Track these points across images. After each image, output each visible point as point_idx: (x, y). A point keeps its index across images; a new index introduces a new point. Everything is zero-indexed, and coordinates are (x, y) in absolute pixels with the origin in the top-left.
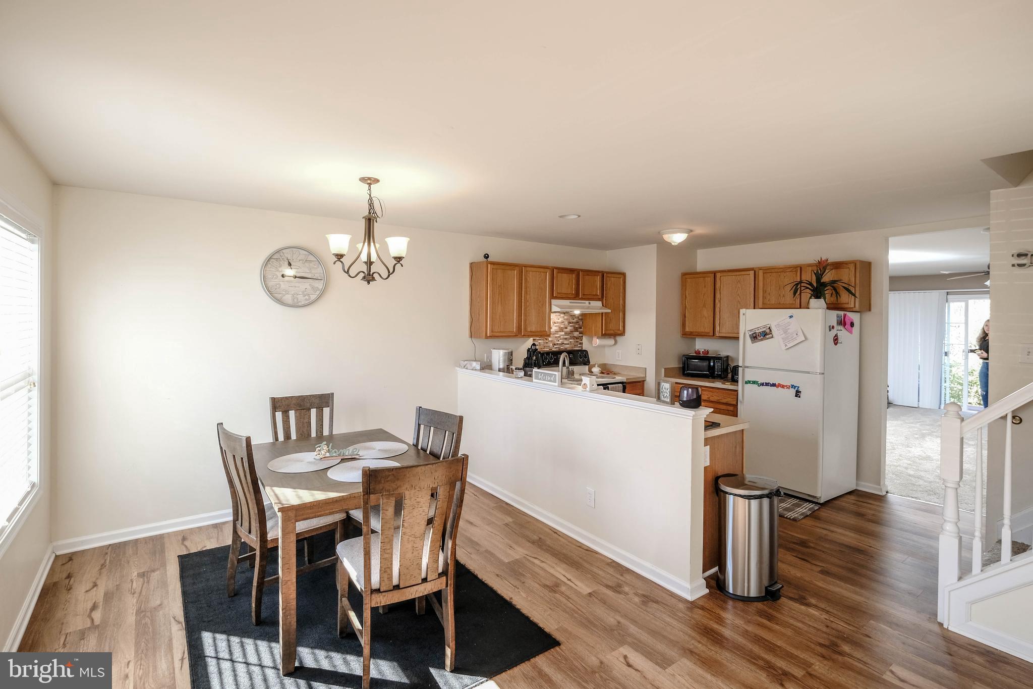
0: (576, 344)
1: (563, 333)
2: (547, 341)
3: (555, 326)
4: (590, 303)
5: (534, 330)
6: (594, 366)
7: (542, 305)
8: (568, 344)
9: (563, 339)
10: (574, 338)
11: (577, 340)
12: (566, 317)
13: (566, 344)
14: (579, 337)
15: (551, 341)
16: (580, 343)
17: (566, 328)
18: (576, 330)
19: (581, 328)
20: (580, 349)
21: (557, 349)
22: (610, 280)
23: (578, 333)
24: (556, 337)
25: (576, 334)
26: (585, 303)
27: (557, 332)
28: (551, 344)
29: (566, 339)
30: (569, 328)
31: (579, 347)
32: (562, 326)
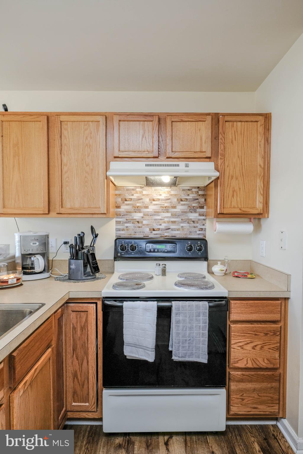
0: (193, 229)
1: (169, 215)
2: (140, 225)
3: (155, 205)
4: (187, 166)
5: (77, 205)
6: (216, 262)
7: (92, 170)
8: (178, 230)
9: (168, 222)
10: (189, 221)
11: (195, 225)
12: (173, 193)
13: (172, 230)
14: (199, 220)
15: (148, 225)
16: (202, 229)
17: (174, 207)
18: (193, 210)
19: (202, 207)
20: (201, 237)
21: (159, 236)
22: (233, 126)
23: (196, 215)
24: (155, 220)
25: (193, 216)
26: (178, 165)
27: (157, 212)
28: (148, 230)
29: (173, 222)
30: (180, 208)
31: (199, 234)
32: (166, 205)
